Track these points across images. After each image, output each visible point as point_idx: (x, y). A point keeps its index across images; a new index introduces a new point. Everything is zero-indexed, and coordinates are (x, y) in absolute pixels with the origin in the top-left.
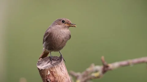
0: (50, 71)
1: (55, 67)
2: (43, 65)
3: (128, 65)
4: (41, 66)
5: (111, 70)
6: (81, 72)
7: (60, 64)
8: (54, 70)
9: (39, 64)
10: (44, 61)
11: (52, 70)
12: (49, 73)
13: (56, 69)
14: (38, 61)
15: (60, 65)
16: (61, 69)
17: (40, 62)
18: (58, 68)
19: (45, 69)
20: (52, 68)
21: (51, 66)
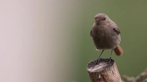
0: (101, 74)
1: (107, 70)
2: (93, 68)
4: (92, 69)
7: (112, 67)
8: (105, 74)
9: (89, 68)
11: (103, 74)
12: (100, 77)
13: (108, 72)
14: (89, 64)
16: (113, 72)
18: (110, 71)
19: (96, 72)
20: (103, 71)
21: (102, 69)
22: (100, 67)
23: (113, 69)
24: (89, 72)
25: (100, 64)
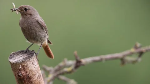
0: (21, 65)
1: (27, 61)
2: (15, 59)
3: (101, 60)
4: (13, 60)
5: (83, 65)
6: (54, 66)
8: (26, 64)
9: (11, 58)
10: (16, 55)
11: (23, 64)
12: (20, 67)
13: (28, 63)
14: (10, 55)
15: (32, 59)
16: (32, 63)
17: (12, 56)
18: (30, 62)
19: (17, 63)
20: (23, 62)
21: (23, 60)
22: (21, 58)
23: (32, 60)
24: (10, 62)
25: (21, 55)
